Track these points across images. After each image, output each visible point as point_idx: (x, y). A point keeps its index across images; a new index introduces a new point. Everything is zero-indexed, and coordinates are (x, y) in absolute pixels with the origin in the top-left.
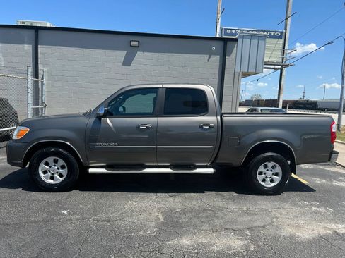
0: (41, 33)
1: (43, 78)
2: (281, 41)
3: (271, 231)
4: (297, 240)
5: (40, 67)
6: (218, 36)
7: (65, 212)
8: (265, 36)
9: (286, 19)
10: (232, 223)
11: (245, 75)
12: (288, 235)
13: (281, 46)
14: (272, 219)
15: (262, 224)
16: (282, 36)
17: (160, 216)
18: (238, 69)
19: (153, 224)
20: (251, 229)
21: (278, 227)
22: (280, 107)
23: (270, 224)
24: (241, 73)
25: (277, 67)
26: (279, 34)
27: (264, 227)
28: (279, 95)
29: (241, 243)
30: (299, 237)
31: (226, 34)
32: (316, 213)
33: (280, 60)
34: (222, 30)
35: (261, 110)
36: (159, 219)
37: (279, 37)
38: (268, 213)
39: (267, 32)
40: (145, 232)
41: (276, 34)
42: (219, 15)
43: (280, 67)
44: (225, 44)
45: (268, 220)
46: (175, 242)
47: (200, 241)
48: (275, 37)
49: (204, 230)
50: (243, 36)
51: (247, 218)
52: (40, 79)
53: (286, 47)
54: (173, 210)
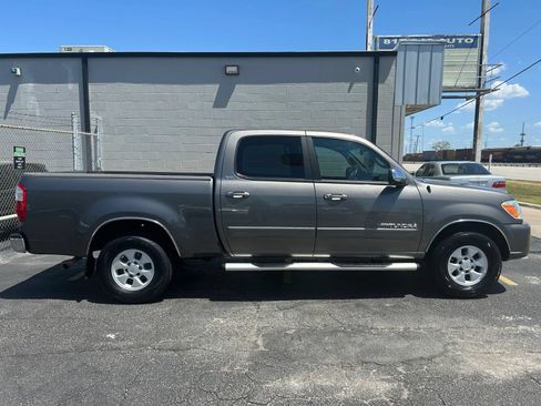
0: (92, 63)
1: (96, 132)
2: (476, 52)
3: (442, 366)
4: (486, 381)
5: (92, 115)
6: (369, 50)
7: (113, 336)
8: (443, 43)
9: (483, 15)
10: (376, 353)
11: (412, 110)
12: (471, 372)
13: (476, 60)
14: (445, 346)
15: (427, 355)
16: (476, 42)
17: (260, 342)
18: (399, 101)
19: (246, 355)
20: (407, 363)
21: (455, 361)
22: (478, 160)
23: (441, 354)
24: (404, 108)
25: (469, 94)
26: (472, 41)
27: (430, 359)
28: (475, 141)
29: (387, 386)
30: (489, 376)
31: (382, 46)
32: (524, 335)
33: (474, 83)
34: (375, 40)
35: (443, 166)
36: (258, 346)
37: (473, 46)
38: (440, 336)
39: (451, 38)
40: (232, 367)
41: (466, 41)
42: (370, 17)
43: (475, 94)
44: (376, 62)
45: (439, 347)
46: (278, 384)
47: (319, 382)
48: (464, 45)
49: (327, 365)
50: (406, 47)
51: (402, 345)
52: (92, 133)
53: (485, 61)
54: (282, 332)
